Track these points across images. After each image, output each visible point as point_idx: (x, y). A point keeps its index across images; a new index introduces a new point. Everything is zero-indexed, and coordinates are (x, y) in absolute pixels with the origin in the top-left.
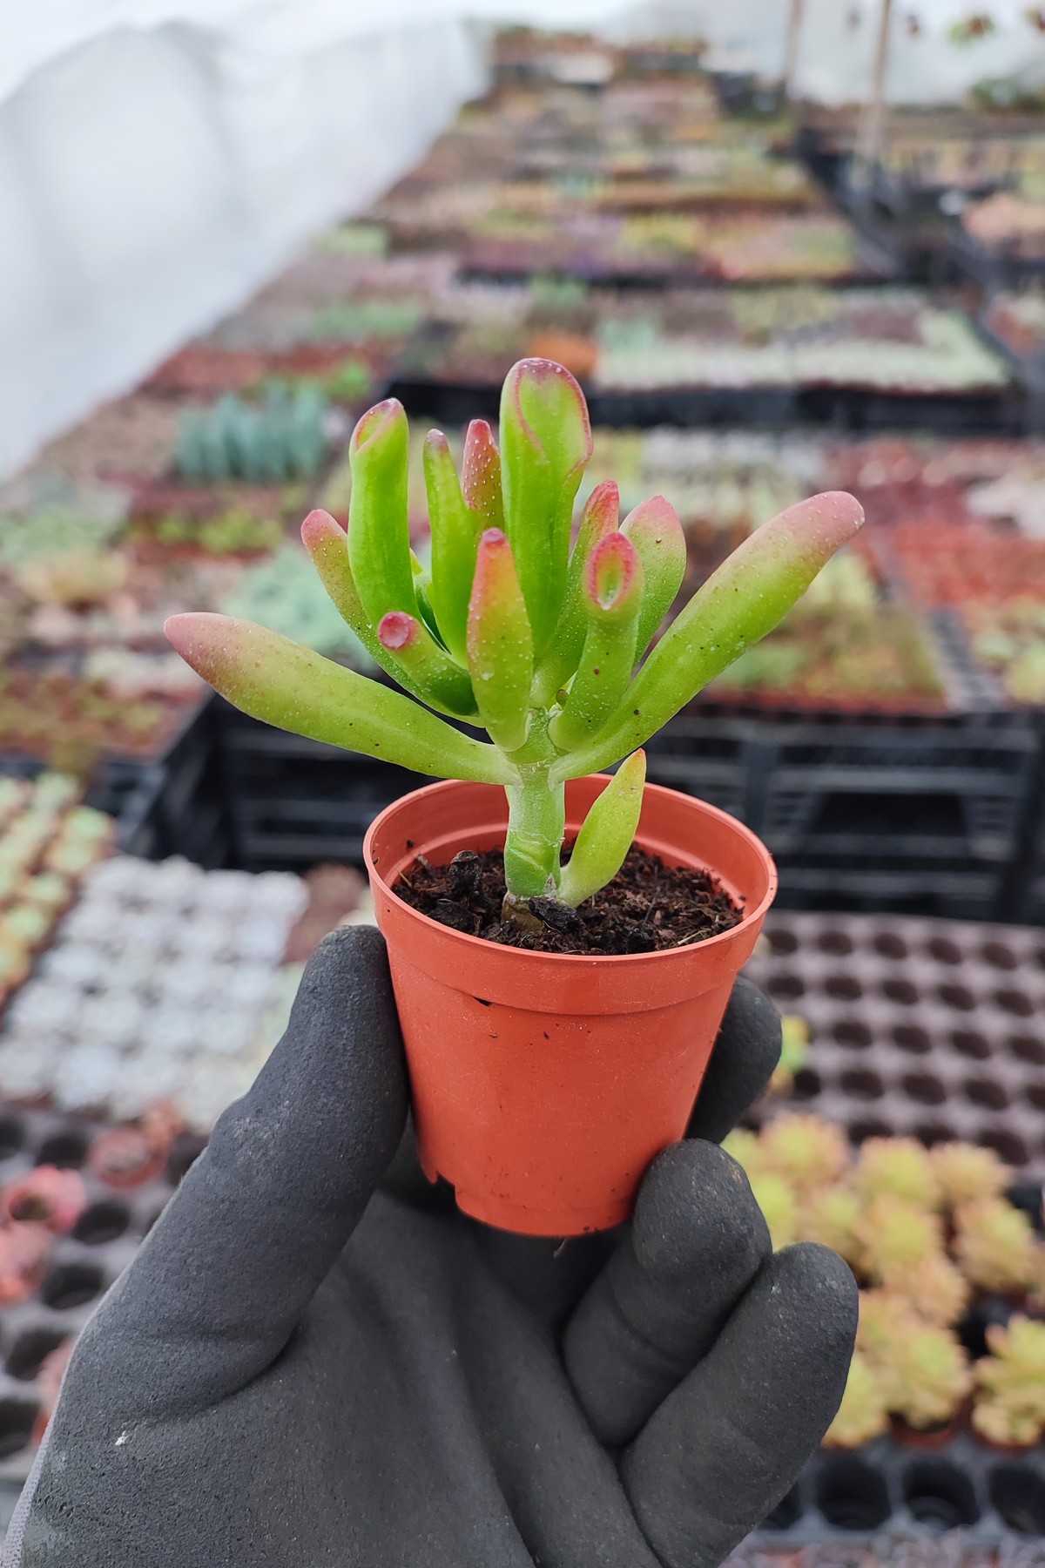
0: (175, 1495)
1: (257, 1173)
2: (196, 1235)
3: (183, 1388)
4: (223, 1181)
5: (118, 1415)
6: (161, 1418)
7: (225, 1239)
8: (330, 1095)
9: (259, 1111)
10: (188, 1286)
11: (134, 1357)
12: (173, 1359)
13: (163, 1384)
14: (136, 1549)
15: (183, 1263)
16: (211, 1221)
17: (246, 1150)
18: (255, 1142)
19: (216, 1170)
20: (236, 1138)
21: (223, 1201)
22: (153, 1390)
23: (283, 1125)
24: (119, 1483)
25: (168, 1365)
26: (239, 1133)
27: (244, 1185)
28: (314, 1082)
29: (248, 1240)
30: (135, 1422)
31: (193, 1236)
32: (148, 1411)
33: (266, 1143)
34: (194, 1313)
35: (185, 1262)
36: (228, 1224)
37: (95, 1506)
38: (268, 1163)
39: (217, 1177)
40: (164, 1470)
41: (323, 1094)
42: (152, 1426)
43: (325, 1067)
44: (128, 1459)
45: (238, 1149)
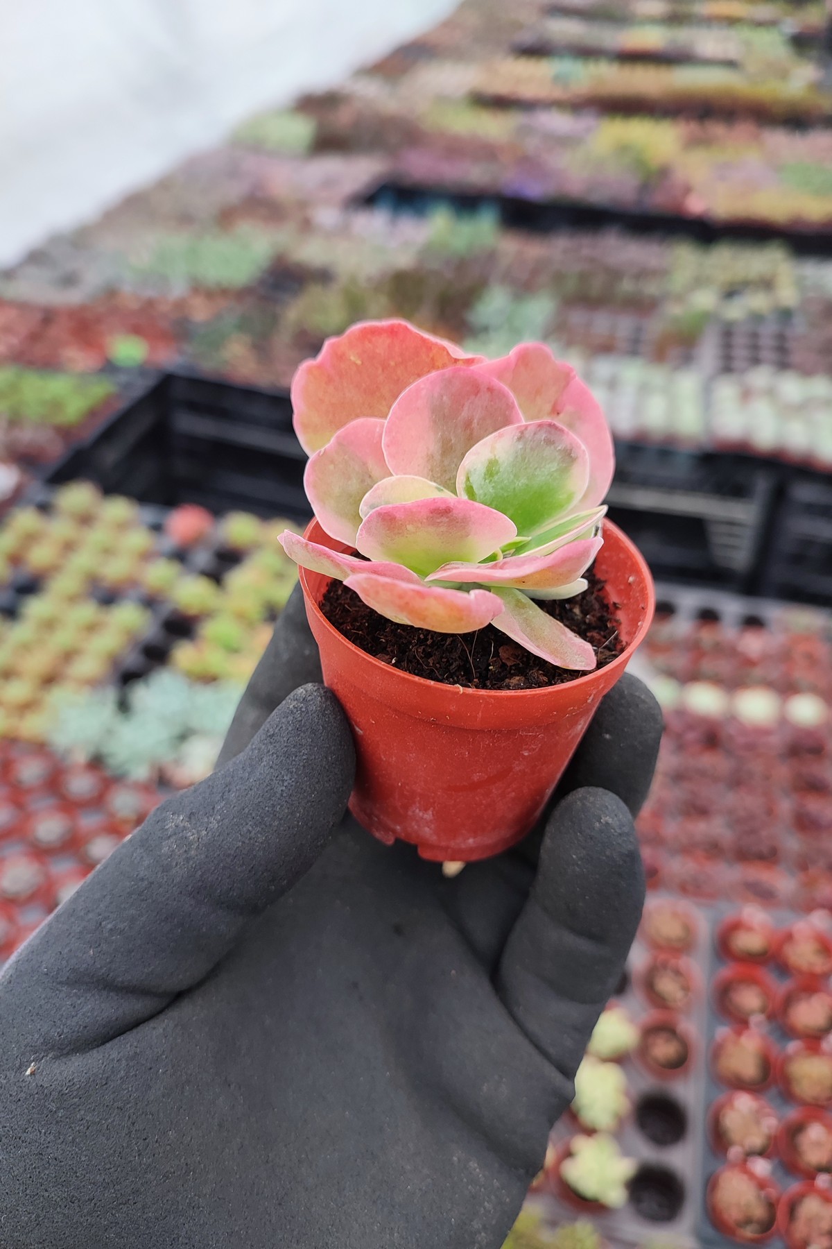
0: (82, 1112)
1: (176, 865)
2: (114, 904)
3: (86, 1027)
4: (146, 863)
5: (28, 1048)
6: (65, 1052)
7: (138, 912)
8: (257, 826)
9: (192, 814)
10: (99, 945)
11: (44, 999)
12: (79, 1002)
13: (69, 1022)
14: (56, 1159)
15: (98, 925)
16: (130, 894)
17: (172, 843)
18: (182, 838)
19: (142, 851)
20: (167, 829)
21: (142, 880)
22: (60, 1027)
23: (209, 834)
24: (33, 1107)
25: (74, 1007)
26: (170, 825)
27: (163, 872)
28: (246, 810)
29: (158, 917)
30: (42, 1054)
31: (111, 903)
32: (53, 1046)
33: (190, 844)
34: (101, 968)
35: (101, 924)
36: (143, 900)
37: (16, 1127)
38: (188, 860)
39: (142, 857)
40: (68, 1093)
41: (250, 823)
42: (56, 1058)
43: (259, 802)
44: (37, 1086)
45: (165, 840)
